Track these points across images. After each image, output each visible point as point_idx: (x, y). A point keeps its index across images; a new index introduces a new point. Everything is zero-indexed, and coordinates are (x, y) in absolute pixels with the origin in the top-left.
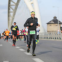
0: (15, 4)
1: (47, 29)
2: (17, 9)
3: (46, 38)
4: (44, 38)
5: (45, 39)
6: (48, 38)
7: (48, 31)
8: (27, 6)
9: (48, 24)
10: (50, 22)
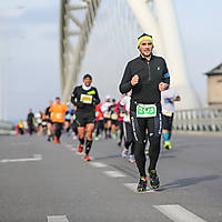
0: (85, 4)
1: (209, 95)
2: (95, 22)
3: (204, 129)
4: (198, 129)
5: (201, 133)
6: (211, 129)
7: (210, 104)
8: (130, 10)
9: (209, 75)
10: (218, 68)
